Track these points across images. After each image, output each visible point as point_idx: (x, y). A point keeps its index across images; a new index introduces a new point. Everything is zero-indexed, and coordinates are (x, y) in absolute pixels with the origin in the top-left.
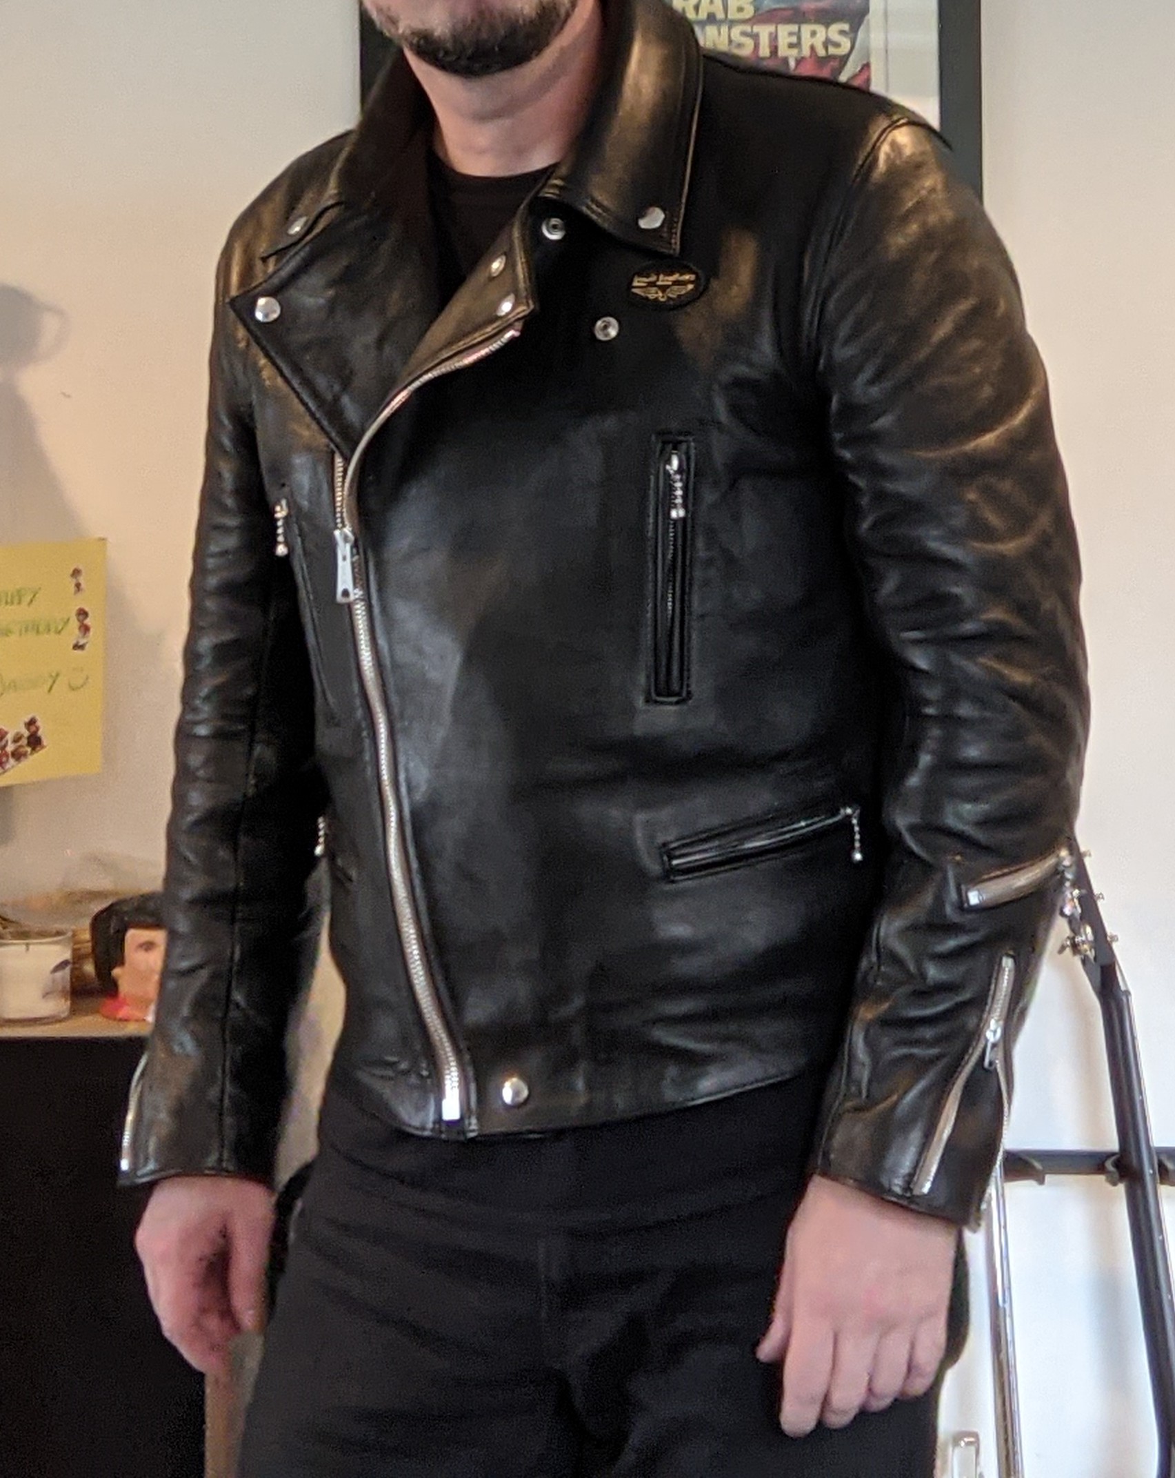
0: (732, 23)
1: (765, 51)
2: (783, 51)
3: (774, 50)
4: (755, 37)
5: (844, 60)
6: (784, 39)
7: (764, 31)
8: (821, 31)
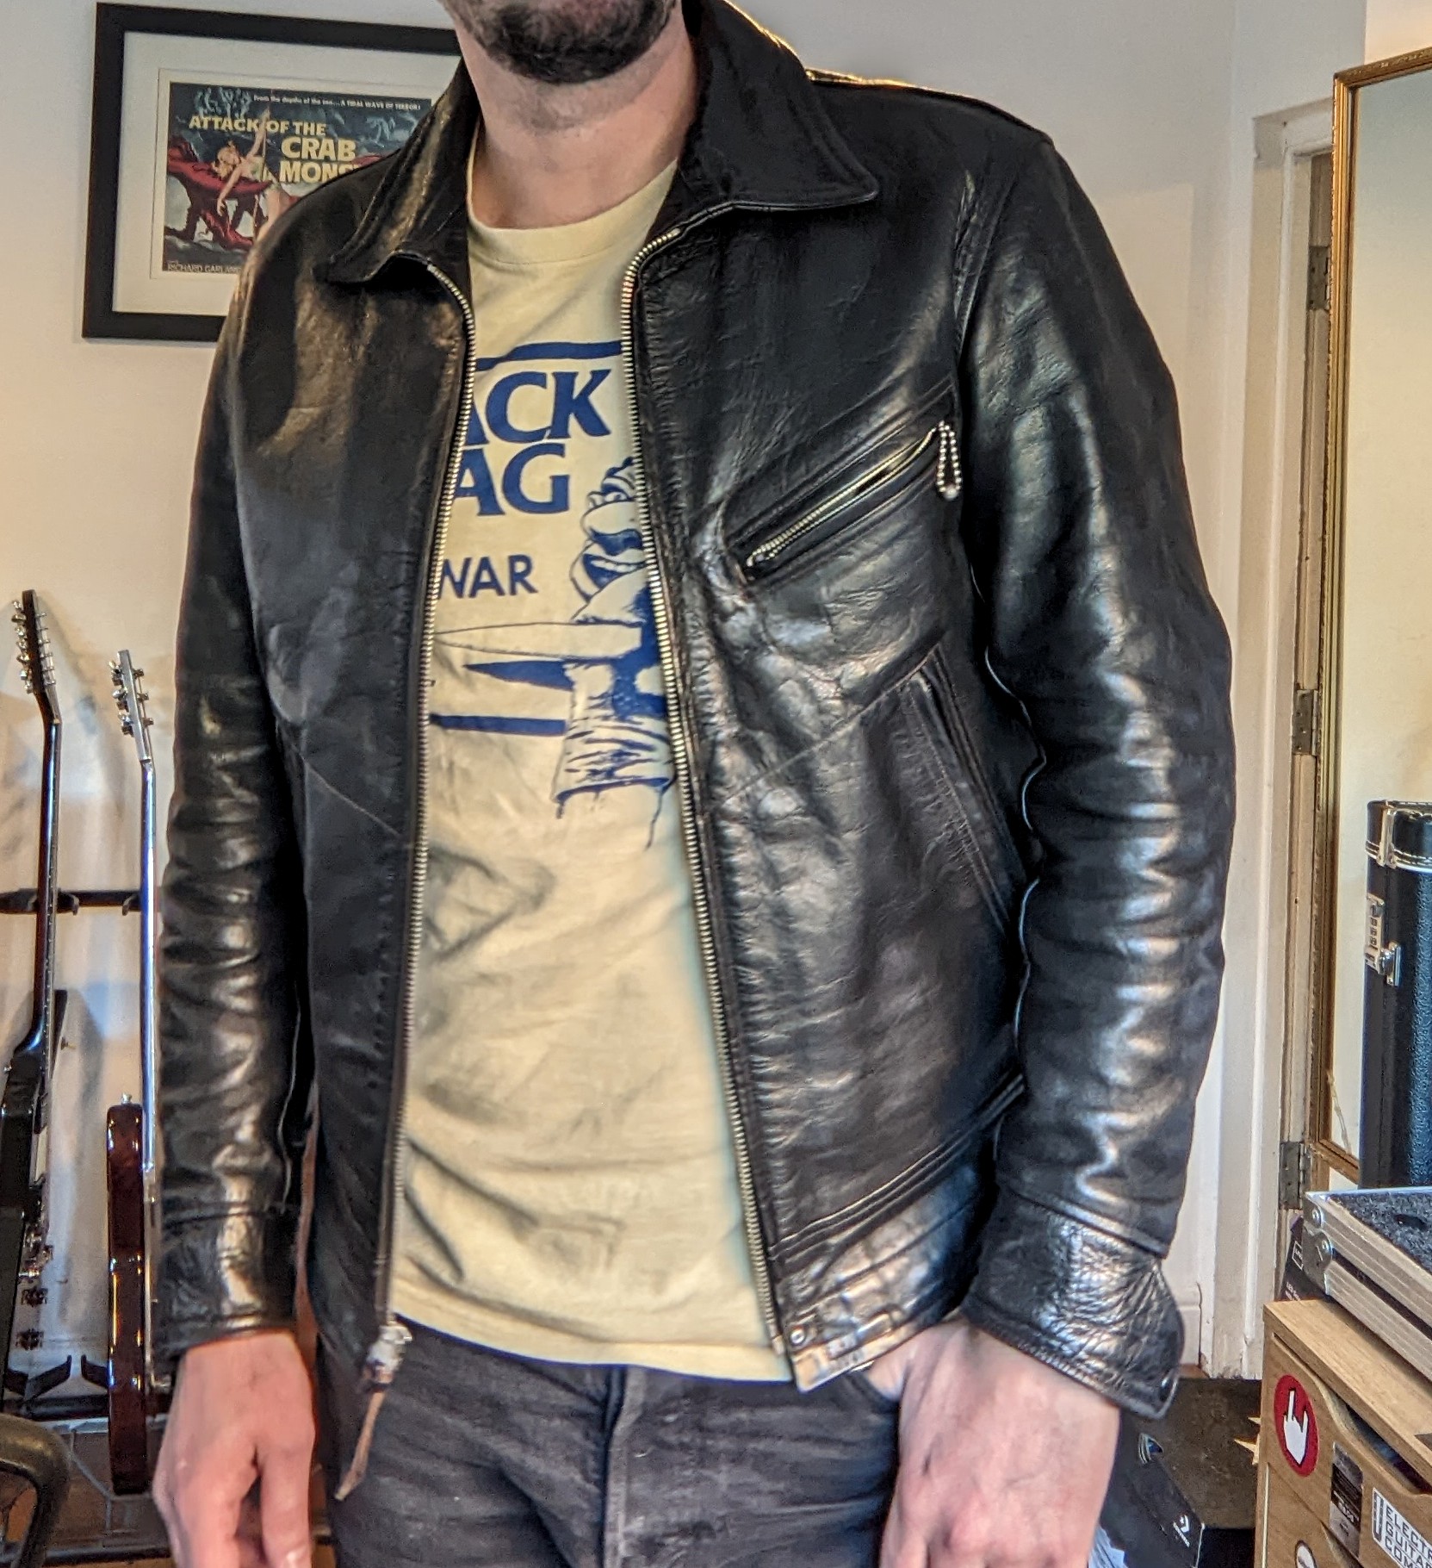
0: (341, 163)
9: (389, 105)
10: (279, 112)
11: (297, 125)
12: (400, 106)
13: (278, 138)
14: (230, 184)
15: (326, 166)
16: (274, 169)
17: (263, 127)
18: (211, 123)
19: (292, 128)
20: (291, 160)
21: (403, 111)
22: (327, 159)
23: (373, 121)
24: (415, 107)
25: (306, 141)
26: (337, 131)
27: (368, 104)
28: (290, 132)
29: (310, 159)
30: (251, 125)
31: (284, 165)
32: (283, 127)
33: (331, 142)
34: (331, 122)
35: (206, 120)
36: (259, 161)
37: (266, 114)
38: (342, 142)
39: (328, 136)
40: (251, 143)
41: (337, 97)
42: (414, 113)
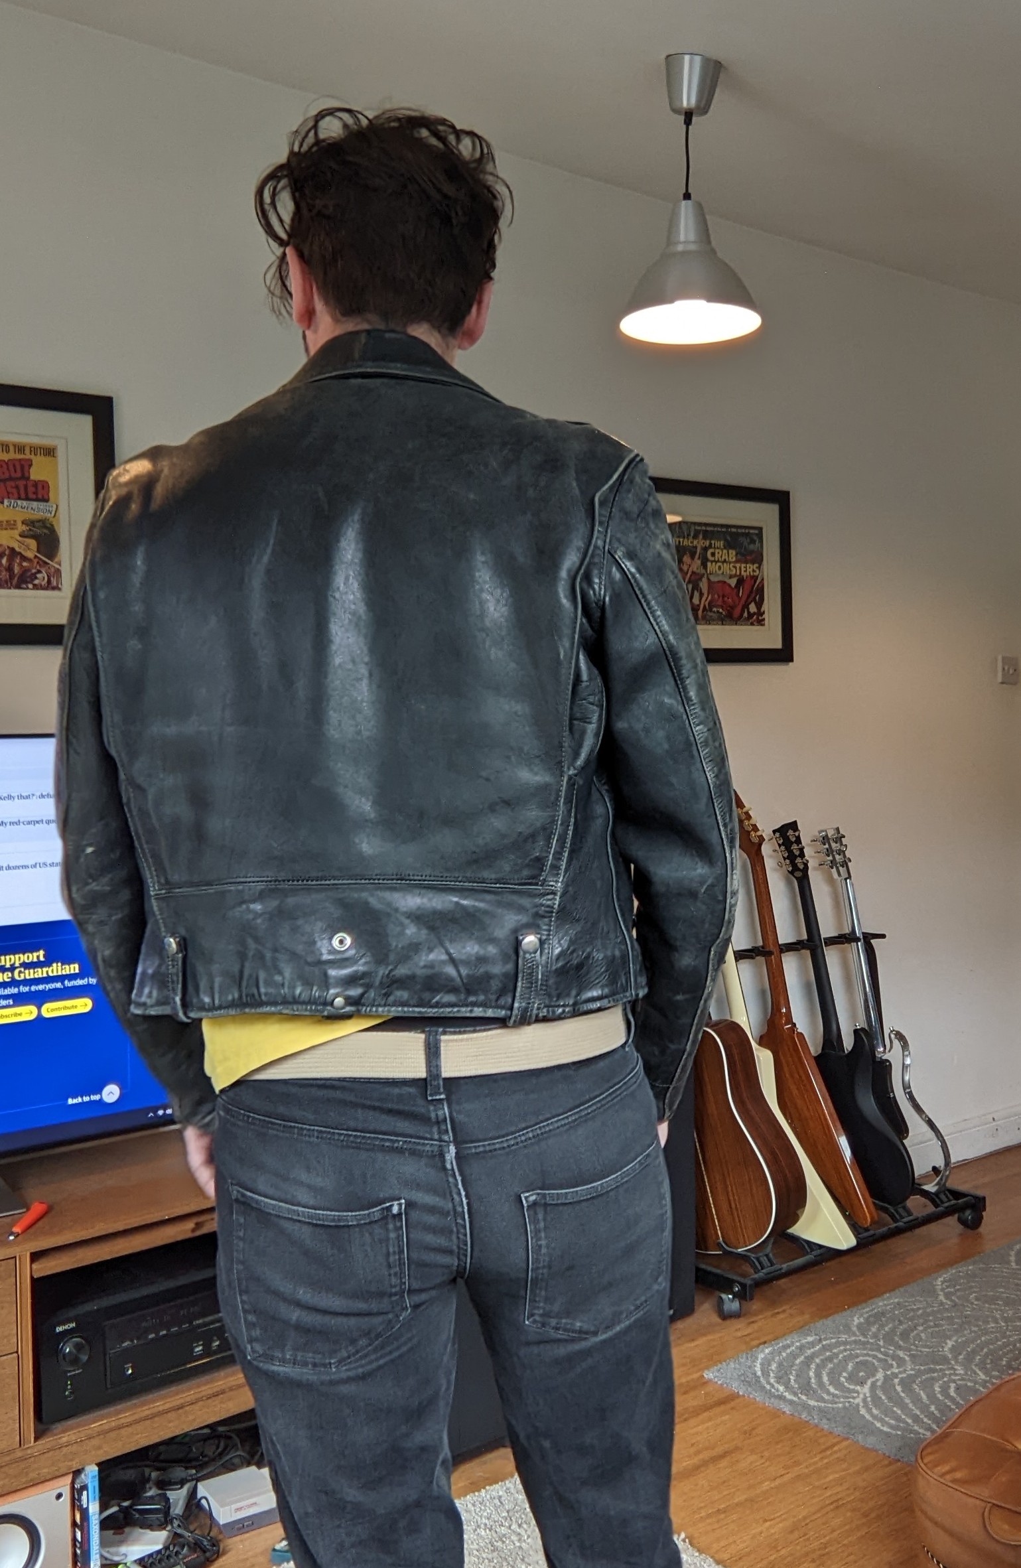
0: (730, 563)
1: (738, 573)
2: (743, 573)
3: (740, 573)
4: (735, 567)
5: (757, 577)
6: (743, 569)
7: (738, 565)
8: (751, 566)
9: (747, 531)
10: (707, 535)
11: (713, 542)
12: (752, 531)
13: (705, 549)
14: (689, 575)
15: (725, 564)
16: (704, 565)
17: (700, 543)
18: (679, 542)
19: (711, 544)
20: (712, 562)
21: (752, 534)
22: (725, 561)
23: (741, 539)
24: (756, 532)
25: (717, 551)
26: (729, 546)
27: (739, 531)
28: (710, 546)
29: (718, 561)
30: (695, 542)
31: (709, 564)
32: (707, 543)
33: (725, 551)
34: (726, 540)
35: (677, 540)
36: (699, 562)
37: (701, 536)
38: (730, 551)
39: (725, 548)
40: (696, 552)
41: (728, 526)
42: (757, 534)
